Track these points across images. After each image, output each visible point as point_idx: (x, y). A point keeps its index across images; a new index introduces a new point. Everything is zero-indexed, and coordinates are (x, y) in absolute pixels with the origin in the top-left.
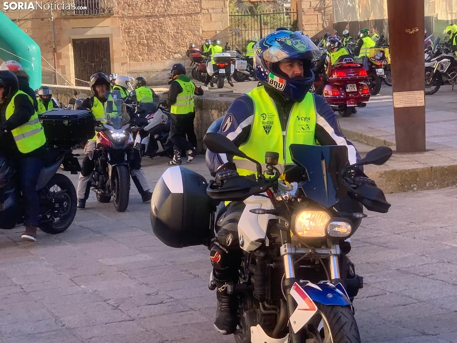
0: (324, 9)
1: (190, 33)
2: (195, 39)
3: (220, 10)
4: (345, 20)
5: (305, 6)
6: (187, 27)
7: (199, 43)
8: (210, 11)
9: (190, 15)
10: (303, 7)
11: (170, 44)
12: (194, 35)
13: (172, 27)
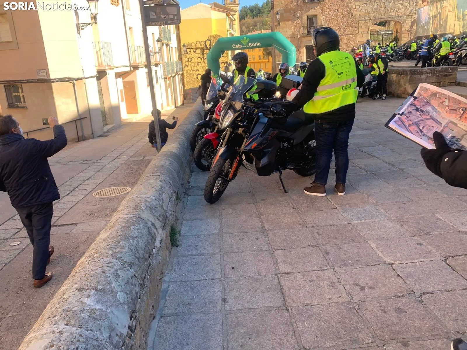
0: (412, 30)
1: (353, 42)
3: (366, 32)
4: (423, 35)
5: (403, 29)
6: (352, 39)
7: (356, 46)
8: (362, 33)
9: (354, 34)
10: (403, 30)
12: (355, 43)
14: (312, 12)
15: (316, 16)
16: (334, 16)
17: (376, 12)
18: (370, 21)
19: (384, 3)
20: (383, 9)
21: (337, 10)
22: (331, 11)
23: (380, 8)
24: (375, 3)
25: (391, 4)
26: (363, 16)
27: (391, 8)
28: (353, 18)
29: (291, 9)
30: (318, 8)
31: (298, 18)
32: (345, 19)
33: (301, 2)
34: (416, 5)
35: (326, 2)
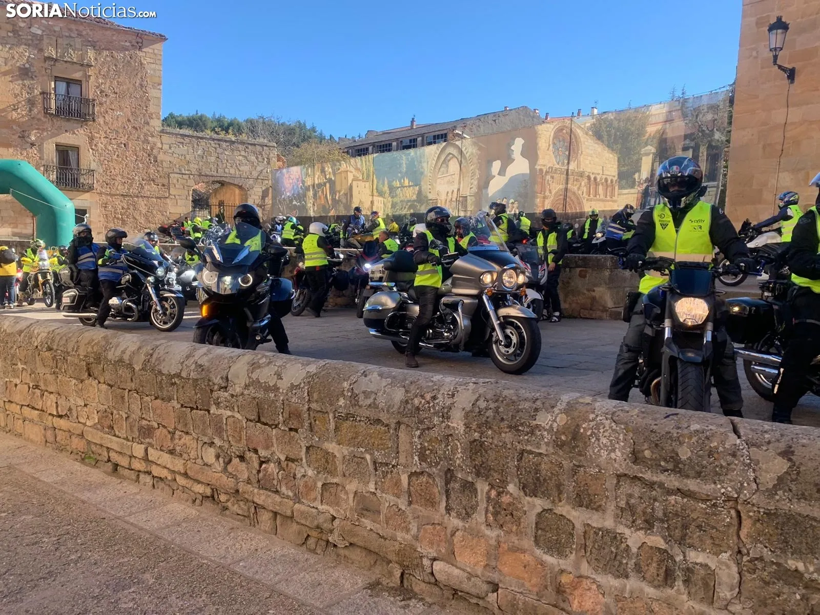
0: (264, 206)
1: (159, 213)
2: (163, 218)
3: (184, 197)
6: (156, 208)
8: (177, 197)
9: (160, 198)
11: (142, 220)
12: (163, 215)
13: (144, 207)
14: (67, 139)
15: (77, 149)
16: (118, 156)
17: (201, 163)
18: (192, 177)
19: (216, 148)
20: (213, 159)
21: (125, 144)
22: (111, 143)
23: (209, 157)
24: (198, 145)
25: (227, 153)
26: (177, 166)
27: (227, 161)
28: (158, 166)
29: (14, 121)
30: (82, 132)
31: (33, 145)
32: (140, 165)
33: (39, 112)
34: (268, 163)
35: (99, 124)
